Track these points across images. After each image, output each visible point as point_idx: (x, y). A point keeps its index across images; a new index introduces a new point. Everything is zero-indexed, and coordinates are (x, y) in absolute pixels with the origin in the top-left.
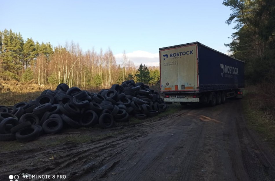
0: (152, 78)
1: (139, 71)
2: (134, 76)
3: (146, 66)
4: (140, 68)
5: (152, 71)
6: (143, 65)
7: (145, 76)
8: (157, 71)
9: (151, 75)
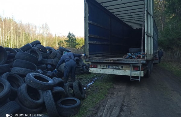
0: (78, 44)
1: (68, 37)
2: (64, 41)
3: (73, 34)
4: (68, 35)
5: (78, 39)
6: (71, 33)
7: (73, 42)
8: (82, 39)
9: (78, 42)
